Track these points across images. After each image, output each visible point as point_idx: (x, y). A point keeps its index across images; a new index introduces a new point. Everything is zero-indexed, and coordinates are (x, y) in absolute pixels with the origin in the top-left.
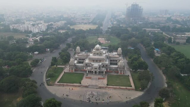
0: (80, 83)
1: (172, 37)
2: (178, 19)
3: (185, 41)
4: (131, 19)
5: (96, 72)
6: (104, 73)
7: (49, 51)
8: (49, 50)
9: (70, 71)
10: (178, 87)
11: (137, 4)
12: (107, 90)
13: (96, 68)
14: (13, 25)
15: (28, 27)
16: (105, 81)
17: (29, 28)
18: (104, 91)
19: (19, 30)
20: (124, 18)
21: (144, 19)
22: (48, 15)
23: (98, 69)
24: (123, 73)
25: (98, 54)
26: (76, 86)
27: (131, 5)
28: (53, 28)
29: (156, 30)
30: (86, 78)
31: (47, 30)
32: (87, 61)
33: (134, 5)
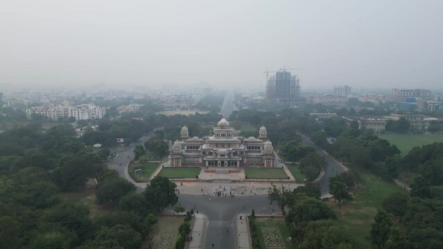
0: (197, 177)
1: (359, 122)
2: (370, 101)
3: (383, 127)
4: (278, 100)
5: (223, 163)
6: (238, 164)
7: (123, 143)
8: (122, 140)
9: (173, 165)
10: (369, 179)
11: (287, 71)
12: (247, 184)
13: (224, 156)
14: (33, 108)
15: (66, 110)
16: (242, 175)
17: (70, 112)
18: (241, 185)
19: (47, 117)
20: (262, 101)
21: (304, 100)
22: (98, 96)
23: (226, 157)
24: (273, 166)
25: (223, 135)
26: (190, 181)
27: (275, 75)
28: (119, 115)
29: (329, 115)
30: (206, 172)
31: (107, 116)
32: (204, 147)
33: (281, 73)
